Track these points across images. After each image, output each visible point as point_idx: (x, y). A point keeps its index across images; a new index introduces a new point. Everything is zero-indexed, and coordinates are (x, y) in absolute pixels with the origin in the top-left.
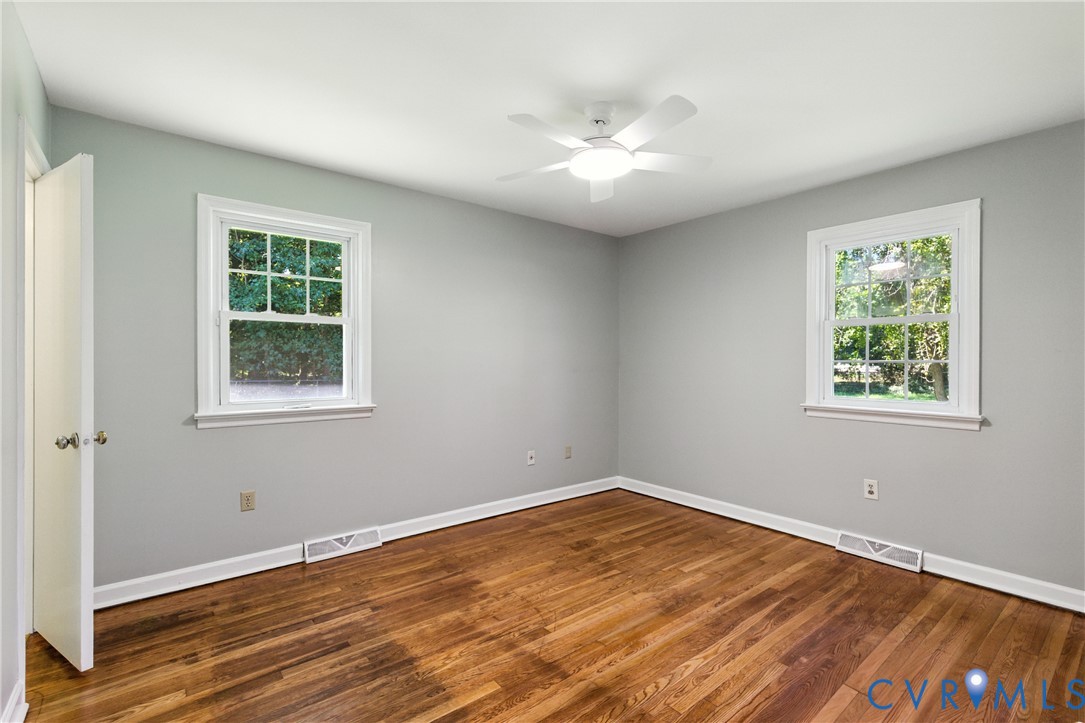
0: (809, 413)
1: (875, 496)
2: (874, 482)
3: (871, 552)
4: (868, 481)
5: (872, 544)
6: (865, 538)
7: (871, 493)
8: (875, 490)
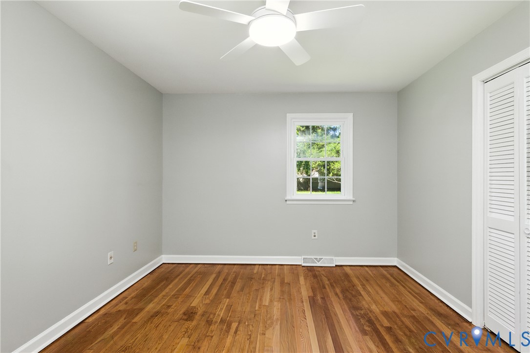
0: (288, 202)
1: (316, 237)
2: (316, 231)
3: (316, 263)
4: (313, 231)
5: (316, 259)
6: (313, 257)
7: (315, 236)
8: (316, 235)
